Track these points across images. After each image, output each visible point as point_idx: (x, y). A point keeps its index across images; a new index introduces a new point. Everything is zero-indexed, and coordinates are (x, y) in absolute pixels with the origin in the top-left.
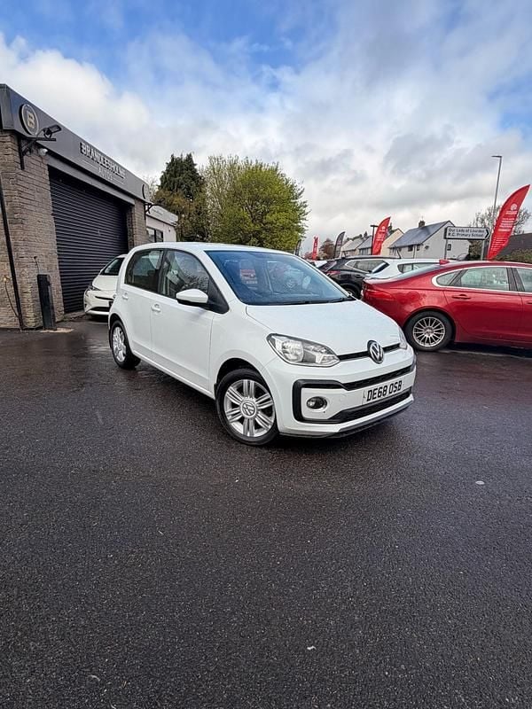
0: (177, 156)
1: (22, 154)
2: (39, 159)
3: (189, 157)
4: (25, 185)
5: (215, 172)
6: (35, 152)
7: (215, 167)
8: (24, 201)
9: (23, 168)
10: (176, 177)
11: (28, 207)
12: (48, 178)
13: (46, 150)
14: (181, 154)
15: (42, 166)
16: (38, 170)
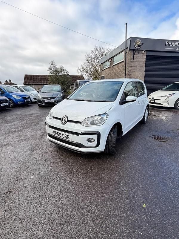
2: (142, 54)
4: (134, 64)
6: (140, 52)
9: (133, 59)
11: (133, 71)
12: (145, 59)
13: (144, 51)
15: (143, 56)
16: (141, 58)
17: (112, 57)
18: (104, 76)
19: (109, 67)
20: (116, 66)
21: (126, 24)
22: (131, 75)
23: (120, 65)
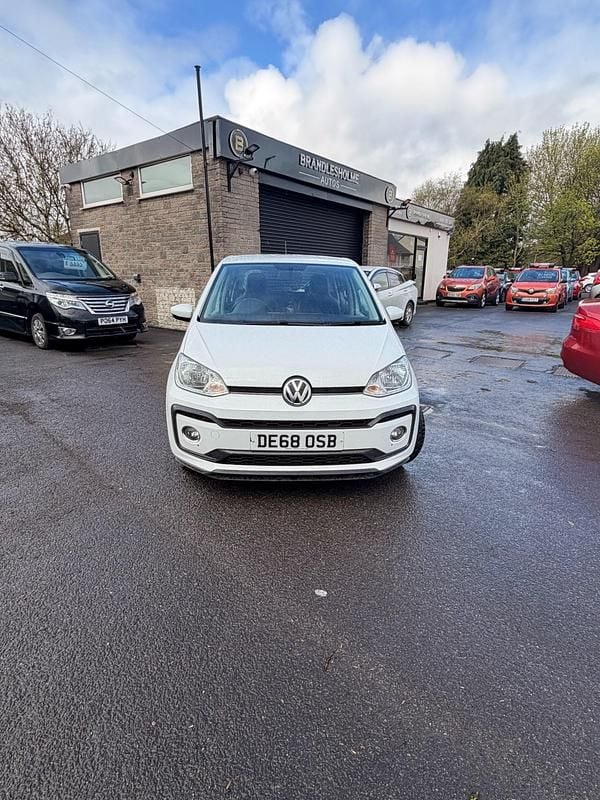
0: (495, 140)
1: (230, 176)
2: (249, 179)
3: (514, 139)
4: (231, 206)
5: (550, 151)
6: (245, 172)
7: (550, 144)
8: (230, 221)
9: (229, 190)
10: (488, 167)
11: (232, 226)
12: (258, 196)
13: (255, 169)
14: (500, 136)
15: (252, 185)
16: (247, 190)
17: (135, 168)
18: (96, 233)
19: (122, 202)
20: (160, 203)
21: (198, 68)
22: (227, 240)
23: (175, 202)
